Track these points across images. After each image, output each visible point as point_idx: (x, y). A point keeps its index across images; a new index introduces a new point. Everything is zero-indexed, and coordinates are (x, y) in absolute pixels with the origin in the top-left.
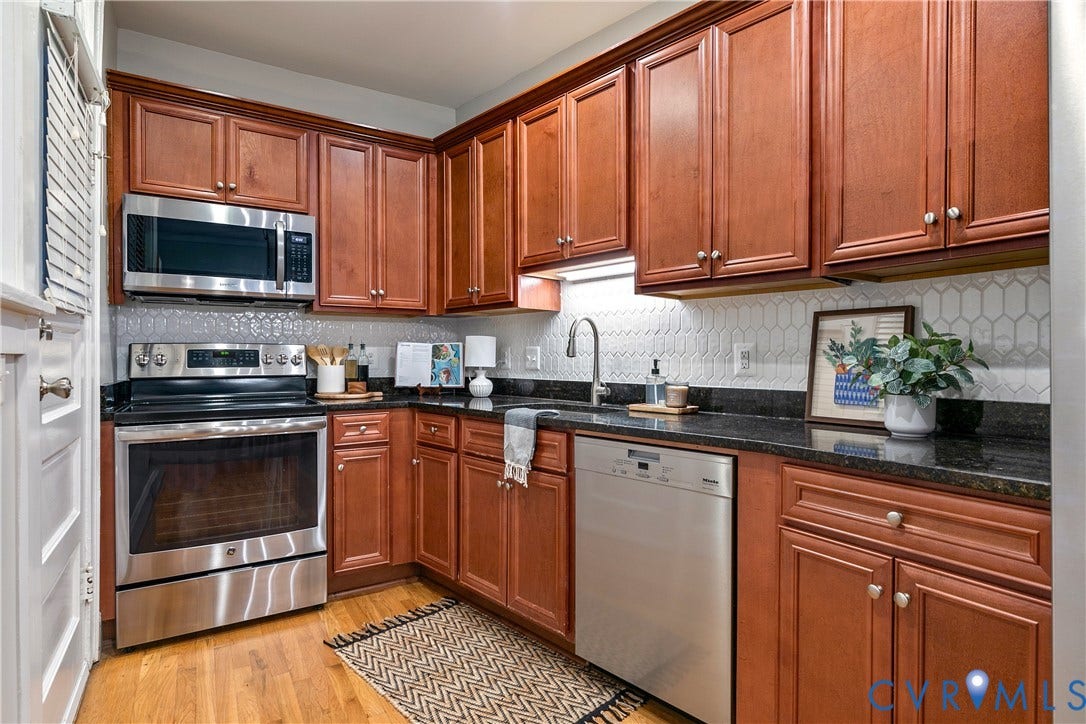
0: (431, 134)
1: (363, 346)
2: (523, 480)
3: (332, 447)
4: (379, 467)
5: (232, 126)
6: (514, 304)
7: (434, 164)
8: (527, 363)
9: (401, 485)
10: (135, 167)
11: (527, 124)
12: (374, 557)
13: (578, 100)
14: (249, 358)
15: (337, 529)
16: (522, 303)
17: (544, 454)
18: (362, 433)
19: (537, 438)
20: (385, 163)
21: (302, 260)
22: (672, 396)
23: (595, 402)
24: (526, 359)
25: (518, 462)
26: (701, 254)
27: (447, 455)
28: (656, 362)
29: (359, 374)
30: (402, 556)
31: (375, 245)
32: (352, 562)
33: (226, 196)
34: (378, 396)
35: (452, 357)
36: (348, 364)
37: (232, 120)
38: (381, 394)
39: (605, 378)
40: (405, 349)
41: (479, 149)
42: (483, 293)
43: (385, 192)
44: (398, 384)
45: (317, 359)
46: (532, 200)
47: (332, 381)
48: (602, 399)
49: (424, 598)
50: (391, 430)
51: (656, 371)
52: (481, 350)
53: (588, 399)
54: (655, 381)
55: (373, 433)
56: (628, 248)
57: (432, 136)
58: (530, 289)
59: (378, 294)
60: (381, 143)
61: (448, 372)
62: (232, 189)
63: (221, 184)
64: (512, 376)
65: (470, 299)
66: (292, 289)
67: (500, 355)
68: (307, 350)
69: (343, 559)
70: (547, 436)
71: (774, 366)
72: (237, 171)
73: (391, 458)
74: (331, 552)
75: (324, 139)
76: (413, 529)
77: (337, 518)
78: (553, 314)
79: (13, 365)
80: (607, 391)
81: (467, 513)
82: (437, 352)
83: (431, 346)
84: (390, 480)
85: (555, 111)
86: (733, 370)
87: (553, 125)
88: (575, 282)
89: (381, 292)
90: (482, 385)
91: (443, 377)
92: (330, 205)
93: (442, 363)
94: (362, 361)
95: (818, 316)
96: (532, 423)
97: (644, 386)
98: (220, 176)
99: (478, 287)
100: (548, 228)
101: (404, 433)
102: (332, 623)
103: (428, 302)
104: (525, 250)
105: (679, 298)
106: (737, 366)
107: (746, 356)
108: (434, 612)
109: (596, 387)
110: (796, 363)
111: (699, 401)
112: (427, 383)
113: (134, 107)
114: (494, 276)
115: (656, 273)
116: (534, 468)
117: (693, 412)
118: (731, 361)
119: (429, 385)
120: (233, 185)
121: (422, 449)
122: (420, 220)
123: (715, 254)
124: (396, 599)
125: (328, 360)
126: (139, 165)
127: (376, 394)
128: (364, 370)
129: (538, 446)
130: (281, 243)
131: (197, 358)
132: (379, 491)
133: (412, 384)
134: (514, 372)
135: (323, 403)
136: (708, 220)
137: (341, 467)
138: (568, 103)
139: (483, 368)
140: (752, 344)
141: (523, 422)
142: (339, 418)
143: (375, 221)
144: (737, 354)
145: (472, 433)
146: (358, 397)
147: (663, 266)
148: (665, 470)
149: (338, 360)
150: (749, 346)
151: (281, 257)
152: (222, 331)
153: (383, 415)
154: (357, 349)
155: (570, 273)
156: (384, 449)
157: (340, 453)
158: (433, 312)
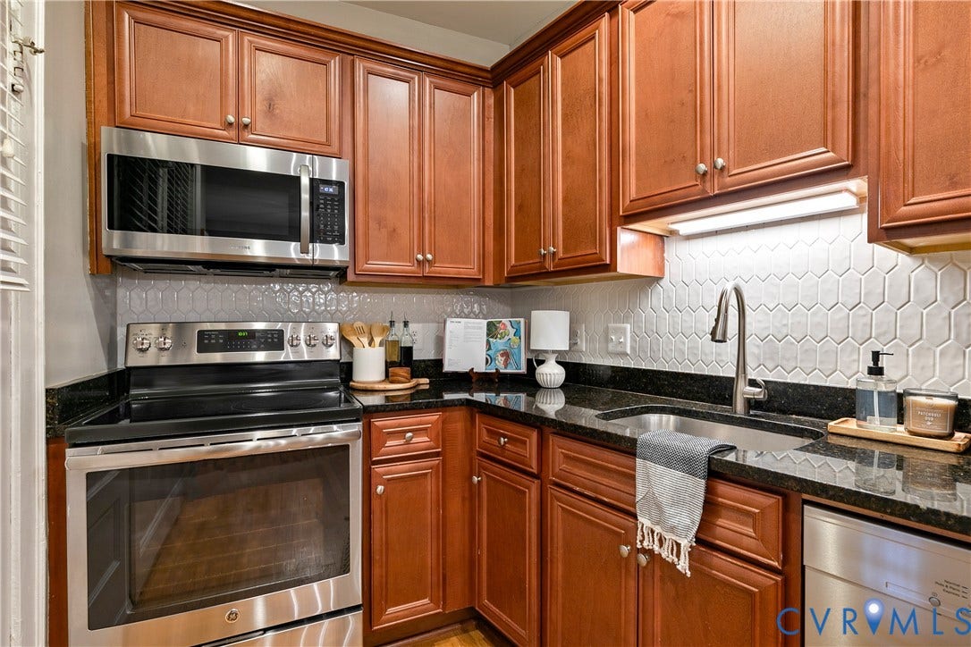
1: (406, 324)
3: (369, 462)
4: (430, 486)
5: (246, 45)
6: (611, 267)
7: (490, 100)
8: (612, 345)
9: (456, 508)
10: (122, 95)
12: (422, 606)
14: (272, 340)
15: (376, 571)
16: (623, 267)
18: (408, 443)
20: (433, 97)
21: (333, 217)
24: (608, 340)
25: (671, 530)
29: (402, 359)
30: (458, 599)
32: (395, 613)
33: (239, 134)
34: (425, 383)
35: (511, 336)
36: (389, 345)
37: (246, 38)
38: (427, 380)
40: (455, 327)
41: (556, 64)
42: (559, 255)
43: (433, 134)
44: (447, 368)
45: (353, 339)
47: (370, 366)
50: (443, 436)
51: (877, 372)
52: (550, 328)
55: (422, 440)
57: (488, 63)
59: (425, 260)
60: (428, 72)
61: (506, 354)
62: (246, 125)
63: (232, 119)
64: (584, 360)
65: (542, 264)
66: (320, 252)
68: (341, 329)
69: (382, 611)
73: (443, 474)
74: (368, 607)
75: (360, 65)
77: (376, 556)
78: (655, 280)
82: (492, 330)
83: (485, 322)
84: (443, 502)
89: (429, 257)
90: (552, 373)
91: (501, 359)
92: (367, 147)
93: (499, 344)
94: (406, 342)
98: (231, 108)
99: (553, 247)
101: (461, 440)
103: (483, 269)
104: (632, 190)
112: (481, 368)
113: (120, 16)
114: (579, 231)
119: (484, 370)
120: (247, 121)
121: (484, 463)
122: (474, 170)
125: (365, 341)
126: (127, 92)
127: (422, 381)
128: (408, 351)
130: (305, 194)
131: (207, 341)
132: (429, 517)
133: (464, 368)
134: (589, 356)
137: (379, 488)
139: (554, 352)
142: (378, 422)
146: (401, 387)
149: (377, 340)
151: (305, 213)
153: (434, 416)
154: (399, 326)
156: (435, 462)
157: (379, 469)
158: (489, 282)
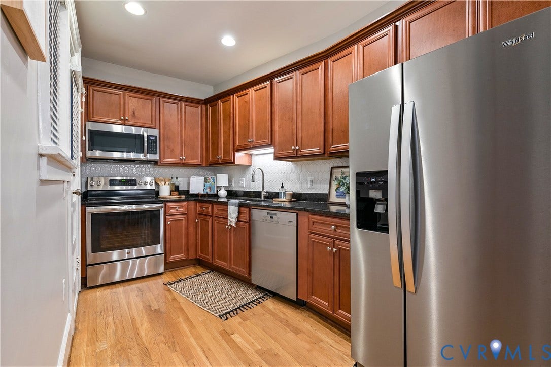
0: (203, 97)
1: (177, 178)
2: (234, 224)
3: (166, 215)
4: (184, 222)
5: (126, 95)
6: (234, 163)
7: (204, 108)
9: (192, 229)
10: (90, 111)
11: (238, 97)
12: (181, 256)
13: (255, 91)
14: (133, 183)
15: (168, 245)
16: (237, 162)
17: (242, 216)
18: (177, 210)
19: (239, 210)
20: (185, 109)
21: (154, 146)
22: (287, 195)
23: (263, 198)
24: (239, 183)
25: (232, 218)
26: (293, 147)
27: (208, 218)
28: (282, 184)
29: (176, 189)
30: (192, 256)
31: (181, 140)
32: (173, 257)
33: (124, 122)
34: (183, 197)
35: (212, 182)
36: (171, 185)
37: (127, 94)
39: (266, 190)
40: (193, 179)
41: (221, 104)
42: (223, 158)
43: (185, 120)
44: (191, 192)
45: (159, 183)
46: (240, 125)
47: (165, 191)
48: (265, 197)
49: (200, 270)
50: (188, 209)
51: (282, 187)
52: (222, 180)
53: (261, 197)
54: (282, 191)
55: (181, 210)
56: (271, 144)
58: (240, 157)
59: (183, 158)
60: (184, 101)
61: (210, 188)
62: (126, 120)
63: (122, 118)
65: (218, 161)
66: (150, 157)
67: (230, 181)
68: (155, 180)
69: (170, 257)
70: (242, 209)
71: (319, 185)
72: (129, 112)
73: (188, 219)
74: (165, 253)
75: (162, 100)
76: (196, 246)
77: (168, 241)
78: (249, 166)
80: (267, 194)
81: (216, 238)
82: (206, 180)
83: (203, 178)
84: (187, 228)
85: (248, 93)
86: (307, 187)
87: (247, 99)
88: (257, 155)
89: (184, 157)
90: (223, 193)
91: (208, 190)
92: (164, 124)
94: (177, 184)
95: (332, 168)
96: (237, 205)
97: (278, 192)
98: (122, 114)
99: (221, 156)
100: (245, 135)
101: (193, 210)
102: (166, 278)
103: (202, 162)
104: (237, 143)
105: (291, 161)
106: (309, 185)
107: (311, 182)
108: (203, 274)
109: (263, 193)
110: (326, 184)
111: (297, 197)
112: (202, 192)
113: (90, 89)
114: (226, 152)
115: (280, 153)
116: (238, 221)
117: (294, 201)
118: (307, 183)
120: (127, 118)
121: (200, 216)
122: (199, 130)
123: (297, 148)
124: (190, 271)
125: (163, 183)
126: (91, 111)
128: (177, 187)
129: (239, 213)
130: (146, 139)
131: (112, 183)
132: (183, 232)
133: (196, 192)
134: (235, 188)
135: (162, 199)
136: (295, 136)
137: (169, 222)
138: (251, 91)
139: (223, 186)
140: (313, 178)
141: (234, 205)
142: (168, 204)
143: (181, 131)
144: (309, 181)
145: (217, 209)
146: (175, 197)
147: (282, 151)
148: (278, 218)
149: (167, 183)
150: (312, 178)
151: (146, 145)
152: (121, 172)
153: (185, 204)
154: (175, 179)
155: (254, 152)
156: (185, 216)
157: (168, 217)
158: (204, 165)
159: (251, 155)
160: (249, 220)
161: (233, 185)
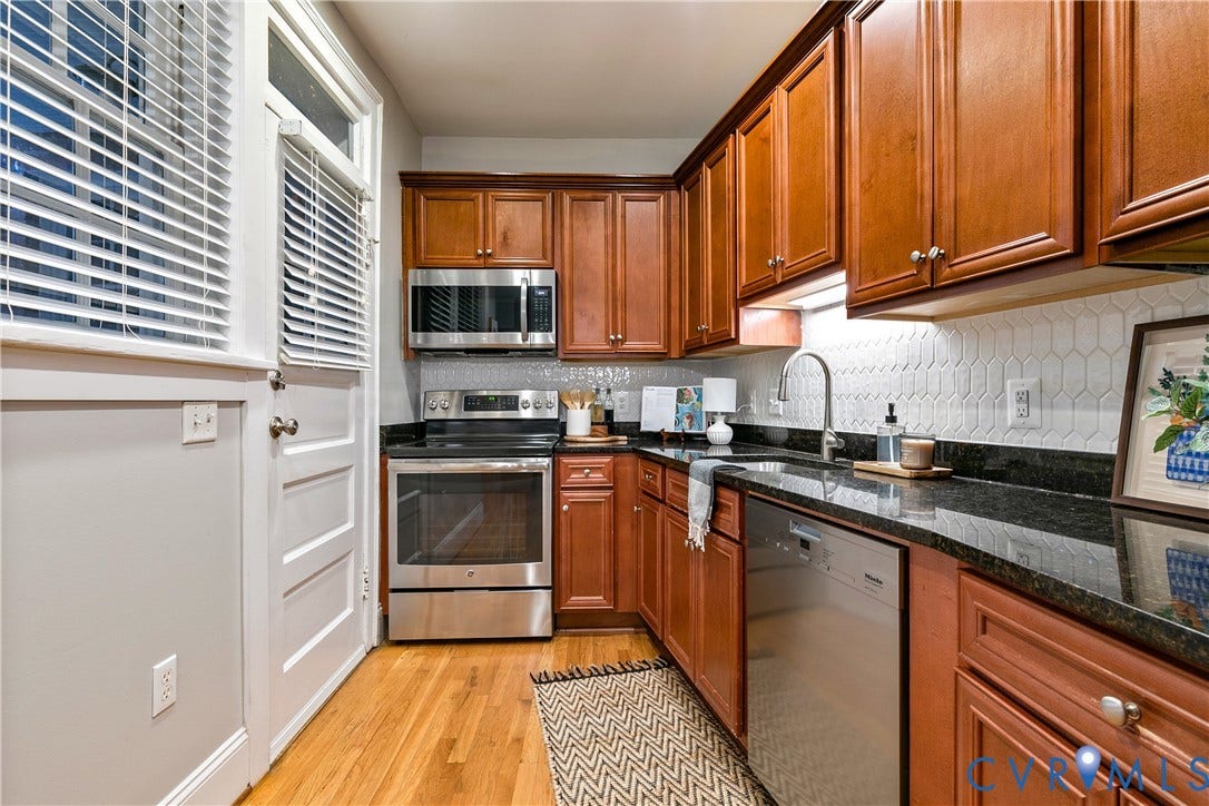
1: (609, 391)
3: (556, 488)
4: (604, 511)
5: (490, 199)
6: (736, 340)
7: (676, 200)
8: (771, 407)
9: (626, 531)
11: (745, 134)
12: (597, 601)
13: (789, 90)
14: (511, 403)
15: (564, 568)
16: (745, 339)
17: (723, 515)
18: (587, 476)
20: (624, 208)
21: (544, 312)
22: (906, 452)
23: (826, 456)
24: (769, 404)
25: (695, 521)
26: (916, 254)
27: (657, 505)
28: (891, 407)
29: (607, 422)
31: (614, 292)
32: (578, 601)
33: (485, 263)
34: (623, 440)
35: (695, 401)
36: (594, 408)
37: (489, 195)
38: (625, 438)
39: (838, 427)
40: (650, 393)
41: (707, 173)
42: (711, 331)
43: (624, 237)
44: (643, 429)
45: (568, 403)
46: (749, 220)
47: (579, 424)
48: (835, 453)
50: (614, 475)
51: (891, 419)
52: (719, 394)
53: (818, 449)
54: (888, 431)
55: (598, 477)
56: (839, 260)
57: (671, 172)
58: (758, 324)
59: (617, 340)
60: (620, 190)
61: (690, 417)
62: (490, 255)
63: (480, 251)
64: (757, 423)
65: (701, 342)
66: (537, 339)
67: (743, 397)
68: (559, 396)
69: (568, 598)
71: (1069, 413)
72: (494, 236)
73: (615, 503)
75: (567, 196)
76: (637, 578)
78: (795, 349)
79: (238, 409)
80: (838, 442)
81: (669, 570)
82: (681, 397)
83: (676, 389)
84: (613, 525)
85: (768, 111)
86: (1005, 419)
87: (767, 128)
88: (817, 310)
89: (620, 336)
90: (721, 432)
91: (686, 421)
92: (572, 257)
93: (685, 407)
94: (608, 405)
95: (1141, 333)
97: (877, 438)
98: (481, 244)
99: (707, 324)
100: (763, 250)
101: (630, 477)
102: (546, 659)
103: (668, 345)
104: (744, 277)
106: (1011, 413)
107: (1024, 398)
109: (829, 438)
110: (1105, 408)
111: (955, 462)
112: (671, 429)
113: (419, 197)
114: (720, 311)
115: (869, 287)
116: (712, 530)
117: (939, 477)
118: (1003, 405)
119: (673, 431)
120: (489, 251)
121: (643, 496)
123: (934, 252)
125: (578, 404)
126: (423, 245)
127: (620, 438)
128: (609, 414)
129: (717, 505)
130: (524, 298)
131: (471, 402)
133: (656, 429)
134: (758, 418)
135: (569, 445)
136: (928, 205)
137: (565, 507)
138: (779, 97)
139: (722, 414)
140: (1035, 380)
142: (565, 460)
143: (614, 267)
144: (1011, 396)
145: (674, 484)
146: (600, 441)
147: (876, 276)
148: (826, 554)
149: (587, 404)
150: (1030, 382)
151: (523, 311)
152: (486, 378)
153: (607, 459)
154: (603, 395)
156: (608, 493)
157: (566, 494)
158: (675, 354)
159: (796, 314)
160: (742, 535)
161: (754, 408)
